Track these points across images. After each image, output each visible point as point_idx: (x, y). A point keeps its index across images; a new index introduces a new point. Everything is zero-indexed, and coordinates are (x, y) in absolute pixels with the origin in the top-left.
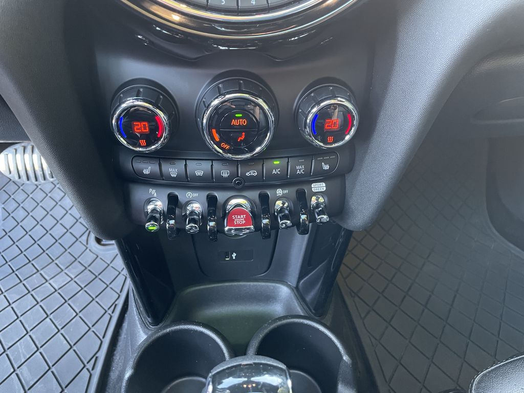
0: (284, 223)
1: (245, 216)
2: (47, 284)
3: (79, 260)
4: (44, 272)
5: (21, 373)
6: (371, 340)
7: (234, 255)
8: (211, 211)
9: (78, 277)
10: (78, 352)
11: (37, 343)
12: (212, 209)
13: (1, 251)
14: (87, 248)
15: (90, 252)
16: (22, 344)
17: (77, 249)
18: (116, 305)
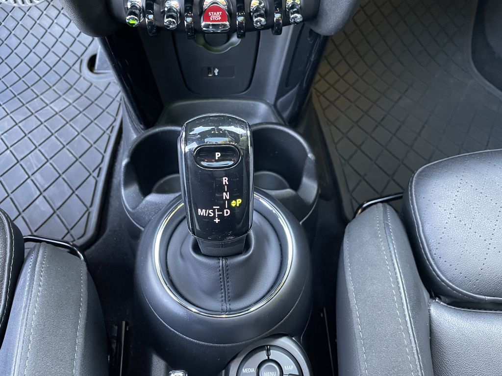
0: (259, 21)
1: (221, 13)
2: (48, 107)
3: (75, 86)
4: (44, 97)
5: (35, 178)
6: (340, 160)
7: (216, 71)
8: (188, 8)
9: (76, 102)
10: (84, 164)
11: (46, 155)
12: (189, 5)
13: (1, 78)
14: (81, 76)
15: (84, 81)
16: (33, 156)
17: (72, 77)
18: (113, 127)
